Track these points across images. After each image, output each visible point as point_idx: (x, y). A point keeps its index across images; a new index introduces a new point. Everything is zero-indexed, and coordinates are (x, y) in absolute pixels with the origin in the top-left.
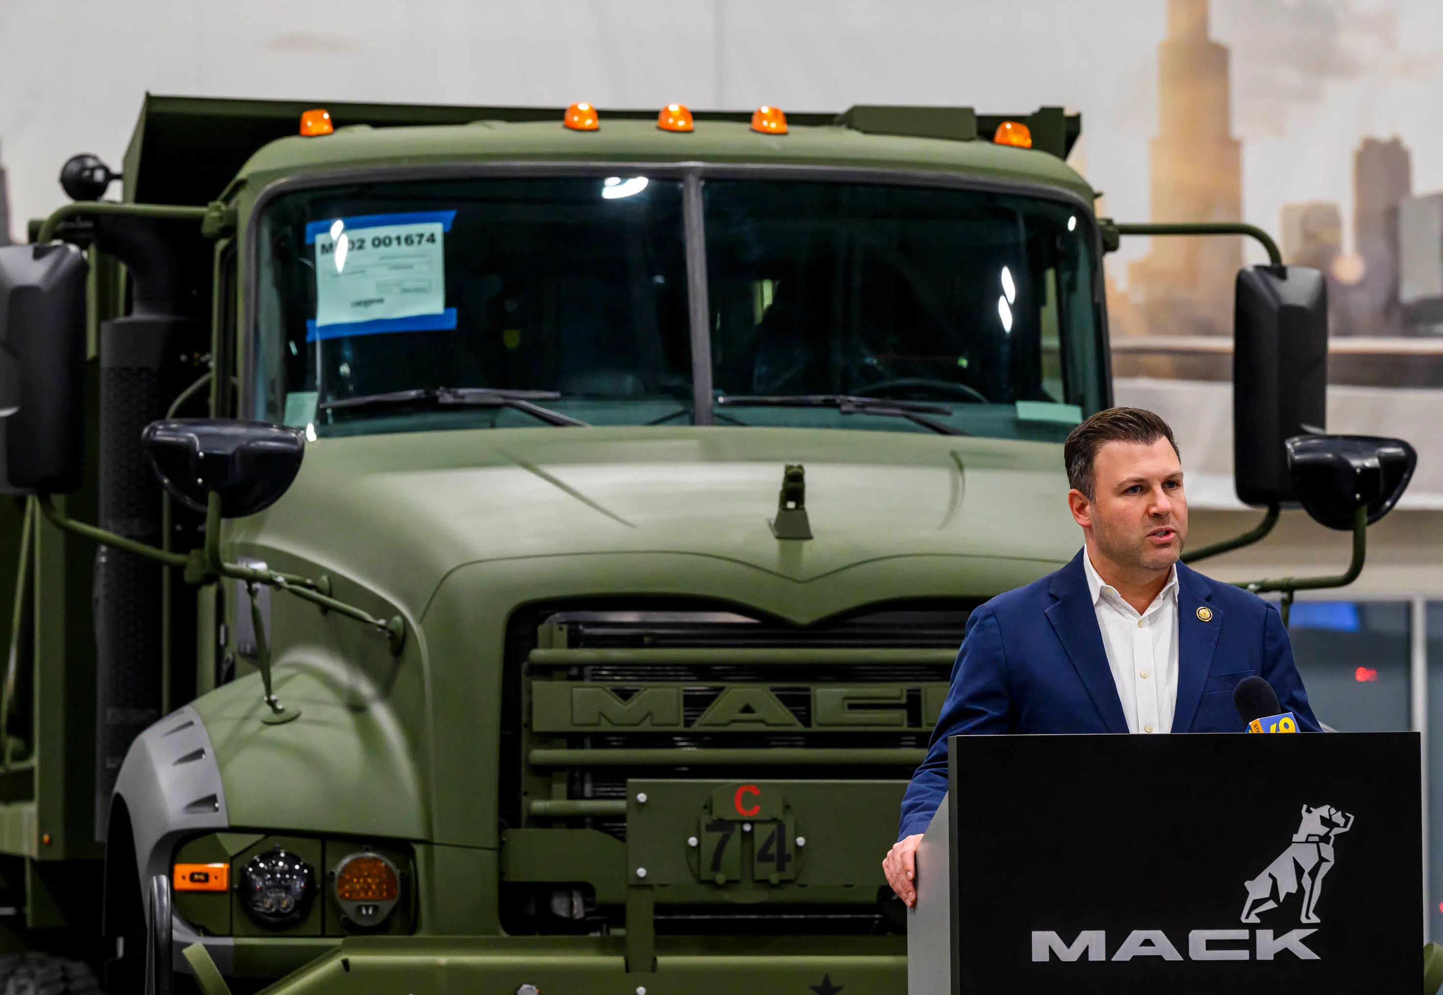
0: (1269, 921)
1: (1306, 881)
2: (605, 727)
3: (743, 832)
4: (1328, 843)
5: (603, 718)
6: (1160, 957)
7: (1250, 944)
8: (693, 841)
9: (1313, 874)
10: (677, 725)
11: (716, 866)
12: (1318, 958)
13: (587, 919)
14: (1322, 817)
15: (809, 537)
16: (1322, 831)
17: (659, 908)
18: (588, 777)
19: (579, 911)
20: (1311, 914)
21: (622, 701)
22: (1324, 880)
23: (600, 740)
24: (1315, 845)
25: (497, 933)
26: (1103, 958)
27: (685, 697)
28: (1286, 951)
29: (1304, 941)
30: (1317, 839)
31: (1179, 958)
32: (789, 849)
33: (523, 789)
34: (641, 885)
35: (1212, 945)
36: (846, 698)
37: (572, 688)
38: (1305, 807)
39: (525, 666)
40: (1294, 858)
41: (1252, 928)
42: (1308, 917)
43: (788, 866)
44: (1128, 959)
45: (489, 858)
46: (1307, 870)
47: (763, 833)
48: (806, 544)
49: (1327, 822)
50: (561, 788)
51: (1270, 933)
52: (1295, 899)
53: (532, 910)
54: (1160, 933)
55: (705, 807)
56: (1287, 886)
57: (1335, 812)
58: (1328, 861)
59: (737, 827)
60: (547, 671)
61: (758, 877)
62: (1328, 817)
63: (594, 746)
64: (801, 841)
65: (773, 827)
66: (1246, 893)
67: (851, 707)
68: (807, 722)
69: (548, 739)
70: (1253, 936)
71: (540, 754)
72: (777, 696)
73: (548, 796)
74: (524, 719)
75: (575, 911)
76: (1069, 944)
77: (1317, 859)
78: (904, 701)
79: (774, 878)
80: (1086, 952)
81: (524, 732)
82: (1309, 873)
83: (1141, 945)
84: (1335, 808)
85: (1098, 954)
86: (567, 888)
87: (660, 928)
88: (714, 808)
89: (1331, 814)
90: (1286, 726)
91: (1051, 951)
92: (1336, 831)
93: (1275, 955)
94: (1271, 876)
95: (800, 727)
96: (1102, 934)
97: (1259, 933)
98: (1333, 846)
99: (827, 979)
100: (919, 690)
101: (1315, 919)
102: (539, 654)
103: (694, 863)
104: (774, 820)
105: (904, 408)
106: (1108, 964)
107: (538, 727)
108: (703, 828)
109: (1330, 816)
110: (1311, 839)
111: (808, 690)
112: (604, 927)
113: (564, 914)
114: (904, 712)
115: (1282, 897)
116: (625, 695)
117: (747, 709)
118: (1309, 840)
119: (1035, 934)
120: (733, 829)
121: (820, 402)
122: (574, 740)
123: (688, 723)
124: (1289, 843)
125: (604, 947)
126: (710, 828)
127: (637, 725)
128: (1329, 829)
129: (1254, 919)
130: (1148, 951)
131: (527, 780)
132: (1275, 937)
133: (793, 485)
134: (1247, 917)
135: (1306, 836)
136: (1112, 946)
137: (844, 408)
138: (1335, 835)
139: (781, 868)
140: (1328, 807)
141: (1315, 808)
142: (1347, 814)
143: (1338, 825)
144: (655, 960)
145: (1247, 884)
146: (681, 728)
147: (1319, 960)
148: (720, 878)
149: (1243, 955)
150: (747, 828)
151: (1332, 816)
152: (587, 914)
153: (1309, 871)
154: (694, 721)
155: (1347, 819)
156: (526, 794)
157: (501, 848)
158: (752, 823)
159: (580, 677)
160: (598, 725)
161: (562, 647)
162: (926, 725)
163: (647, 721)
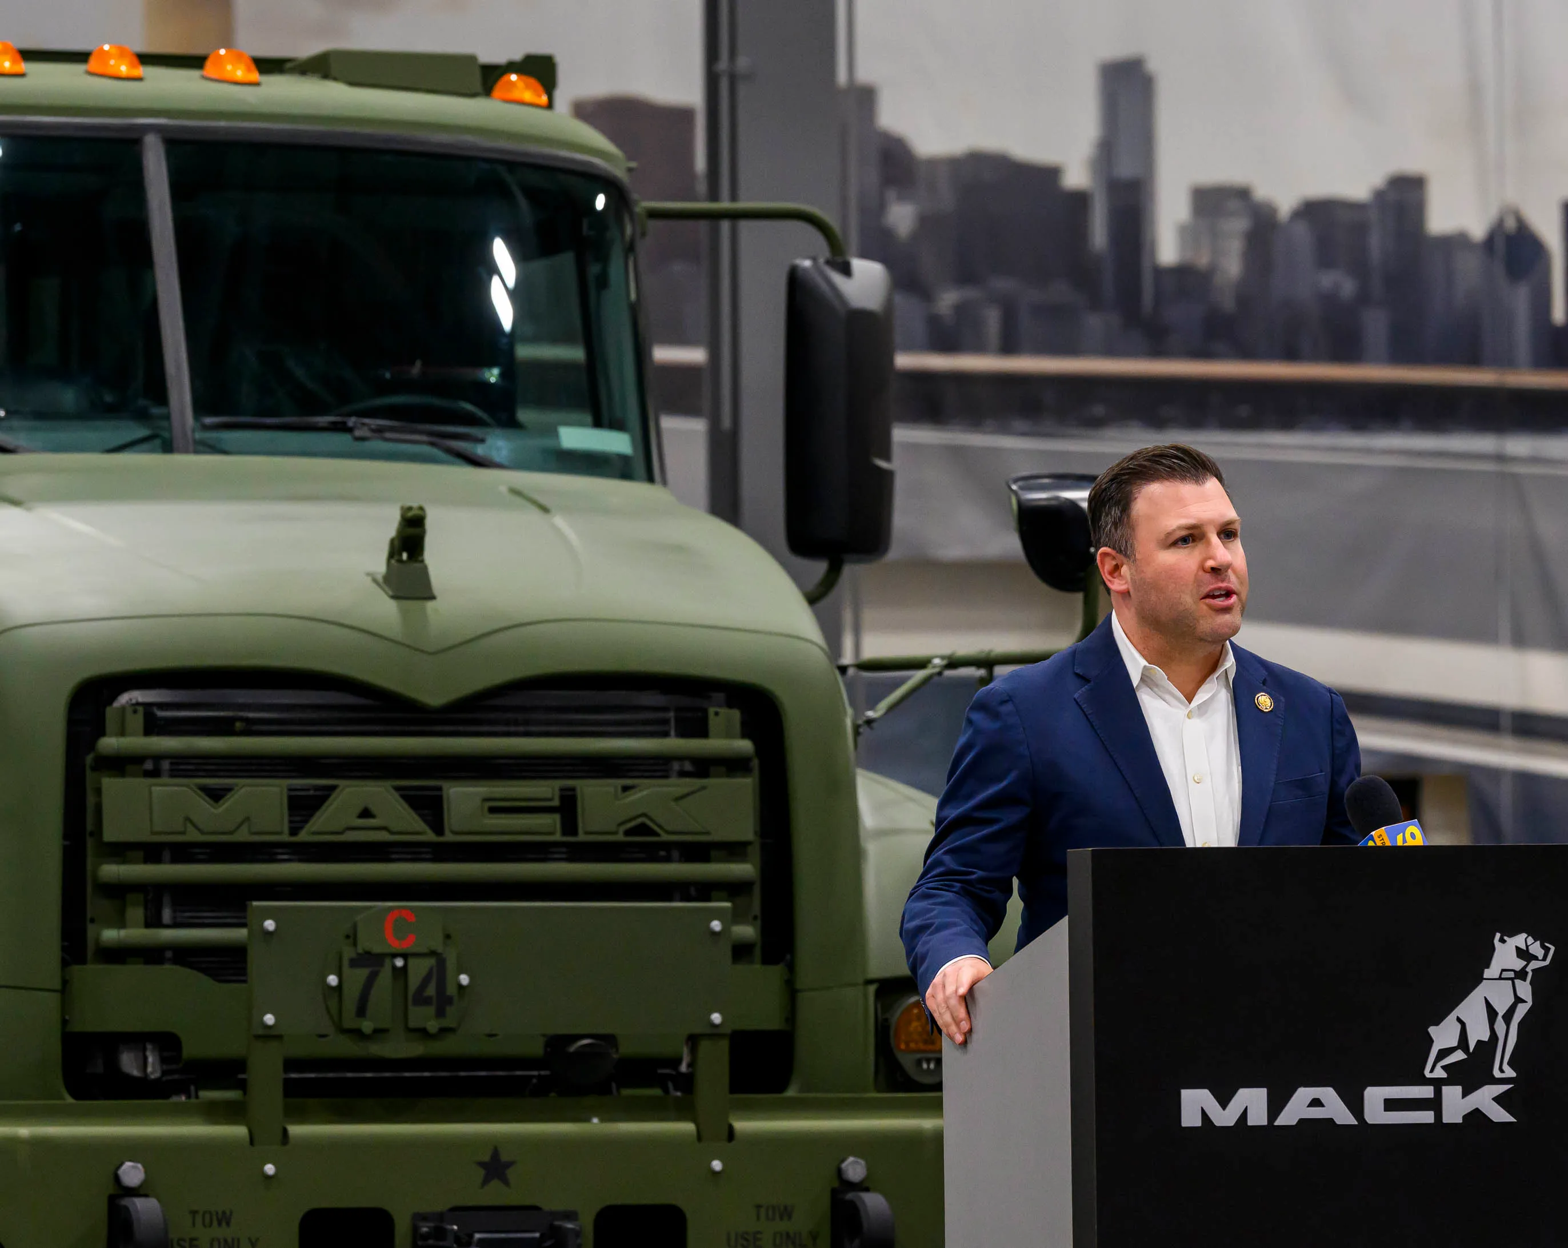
0: (1458, 1075)
1: (1500, 1026)
2: (193, 836)
3: (394, 968)
4: (1525, 980)
5: (189, 825)
6: (1331, 1121)
7: (1435, 1104)
8: (333, 980)
9: (1508, 1017)
10: (280, 833)
11: (361, 1011)
12: (1513, 1120)
13: (164, 1079)
14: (1517, 948)
15: (433, 598)
16: (1518, 964)
17: (291, 1064)
18: (166, 900)
19: (153, 1068)
20: (1506, 1067)
21: (212, 802)
22: (1520, 1024)
23: (183, 852)
24: (1510, 982)
25: (62, 1098)
26: (1264, 1122)
27: (291, 798)
28: (1477, 1111)
29: (1498, 1099)
30: (1512, 975)
31: (1352, 1121)
32: (451, 990)
33: (89, 916)
34: (269, 1035)
35: (1391, 1105)
36: (486, 800)
37: (151, 786)
38: (1498, 935)
39: (89, 759)
40: (1485, 998)
41: (1438, 1084)
42: (1502, 1071)
43: (450, 1010)
44: (1294, 1123)
45: (52, 1001)
46: (1501, 1014)
47: (419, 969)
48: (430, 605)
49: (1523, 954)
50: (136, 913)
51: (1458, 1089)
52: (1487, 1048)
53: (98, 1067)
54: (1330, 1090)
55: (348, 937)
56: (1478, 1033)
57: (1533, 941)
58: (1524, 1001)
59: (387, 961)
60: (118, 764)
61: (412, 1024)
62: (1525, 949)
63: (174, 860)
64: (464, 979)
65: (432, 962)
66: (1431, 1041)
67: (493, 810)
68: (439, 829)
69: (120, 851)
70: (1438, 1093)
71: (112, 871)
72: (403, 797)
73: (121, 923)
74: (90, 826)
75: (149, 1069)
76: (1224, 1105)
77: (1512, 1000)
78: (556, 803)
79: (433, 1026)
80: (1244, 1115)
81: (90, 842)
82: (1503, 1017)
83: (1309, 1106)
84: (1533, 938)
85: (1258, 1117)
86: (137, 1040)
87: (291, 1089)
88: (360, 935)
89: (1529, 944)
90: (1413, 836)
91: (1204, 1113)
92: (1534, 965)
93: (1465, 1117)
94: (1459, 1020)
95: (430, 836)
96: (1264, 1091)
97: (1445, 1089)
98: (1531, 983)
99: (496, 1154)
100: (573, 789)
101: (1510, 1073)
102: (110, 743)
103: (333, 1004)
104: (433, 953)
105: (431, 434)
106: (1270, 1128)
107: (110, 834)
108: (346, 962)
109: (1527, 947)
110: (1505, 975)
111: (440, 789)
112: (192, 1088)
113: (136, 1073)
114: (557, 817)
115: (1472, 1047)
116: (216, 795)
117: (366, 813)
118: (1502, 977)
119: (1185, 1093)
120: (382, 965)
121: (325, 425)
122: (152, 852)
123: (294, 831)
124: (1479, 979)
125: (214, 1113)
126: (354, 963)
127: (231, 833)
128: (1526, 963)
129: (1440, 1073)
130: (1316, 1113)
131: (95, 905)
132: (1465, 1095)
133: (411, 531)
134: (1432, 1071)
135: (1500, 971)
136: (1275, 1106)
137: (358, 433)
138: (1533, 971)
139: (440, 1013)
140: (1524, 935)
141: (1510, 936)
142: (1547, 944)
143: (1536, 958)
144: (285, 1131)
145: (1432, 1030)
146: (286, 838)
147: (1515, 1122)
148: (367, 1026)
149: (1426, 1117)
150: (399, 963)
151: (1530, 947)
152: (164, 1073)
153: (1502, 1014)
154: (302, 828)
155: (1547, 950)
156: (92, 921)
157: (65, 987)
158: (405, 956)
159: (155, 773)
160: (183, 833)
161: (137, 735)
162: (587, 833)
163: (244, 828)
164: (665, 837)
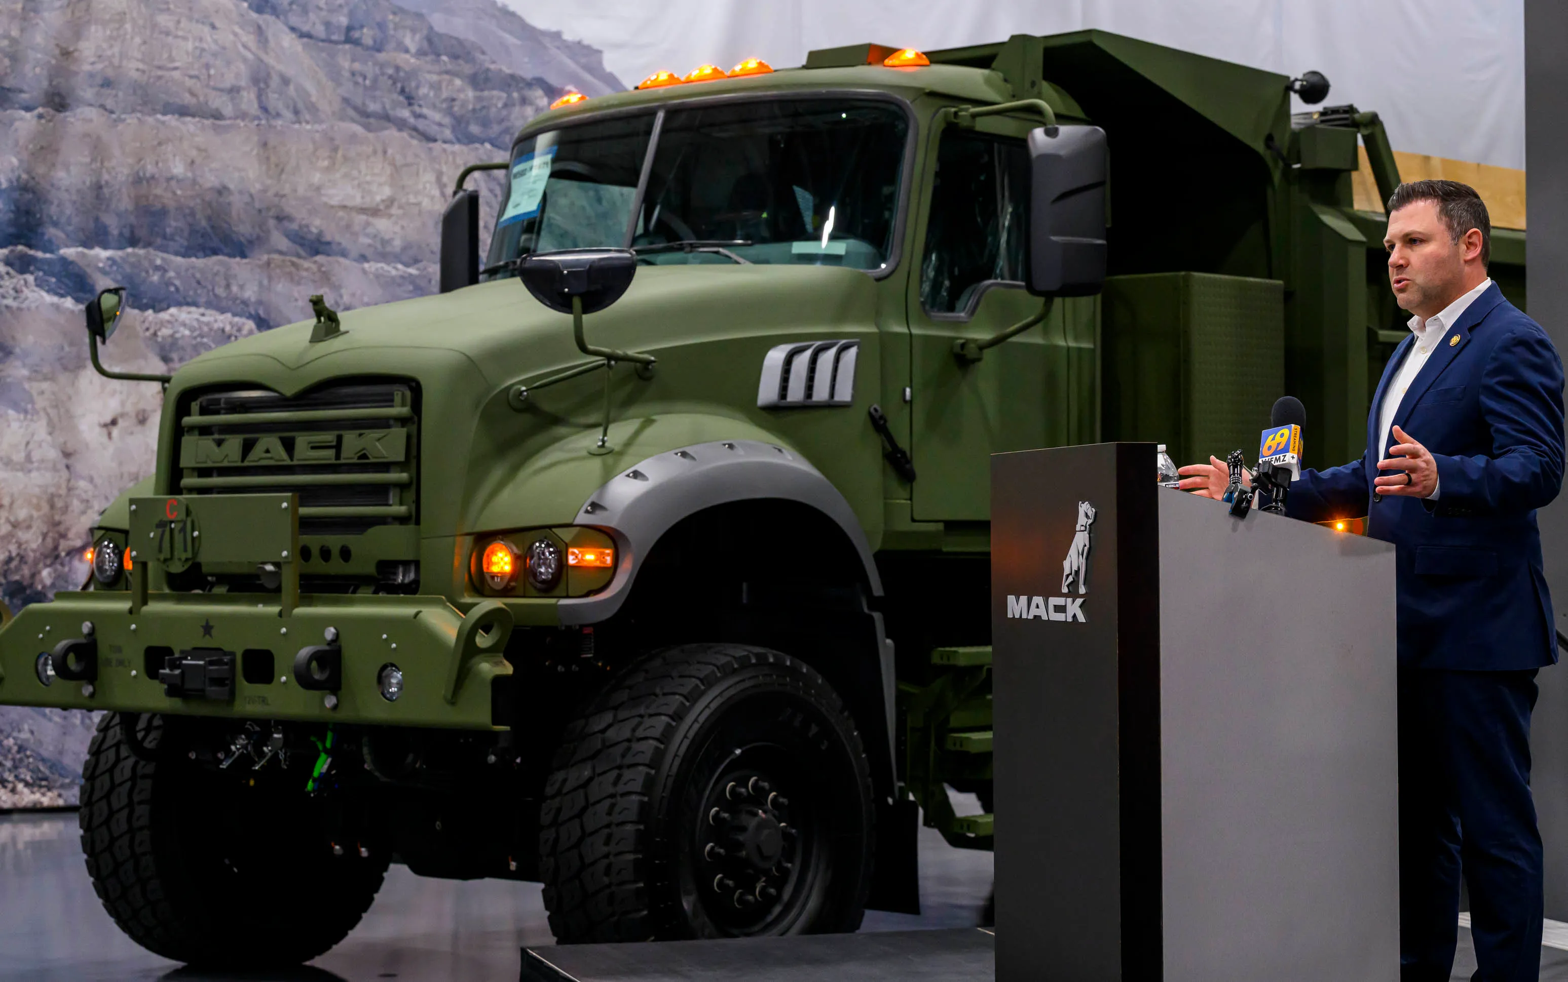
2: (209, 464)
5: (207, 459)
8: (152, 535)
10: (238, 462)
21: (218, 448)
27: (244, 445)
34: (136, 561)
36: (310, 443)
37: (198, 440)
39: (180, 429)
60: (191, 429)
67: (313, 448)
68: (292, 458)
69: (190, 472)
71: (185, 481)
72: (281, 442)
74: (178, 460)
78: (334, 443)
81: (178, 469)
88: (159, 512)
95: (289, 462)
99: (207, 623)
100: (341, 437)
102: (188, 419)
107: (182, 464)
111: (294, 438)
114: (334, 451)
116: (219, 444)
117: (267, 451)
123: (243, 461)
126: (157, 526)
127: (223, 462)
133: (316, 307)
144: (140, 609)
146: (239, 464)
154: (245, 459)
160: (206, 462)
161: (195, 415)
162: (344, 459)
163: (226, 460)
164: (372, 460)
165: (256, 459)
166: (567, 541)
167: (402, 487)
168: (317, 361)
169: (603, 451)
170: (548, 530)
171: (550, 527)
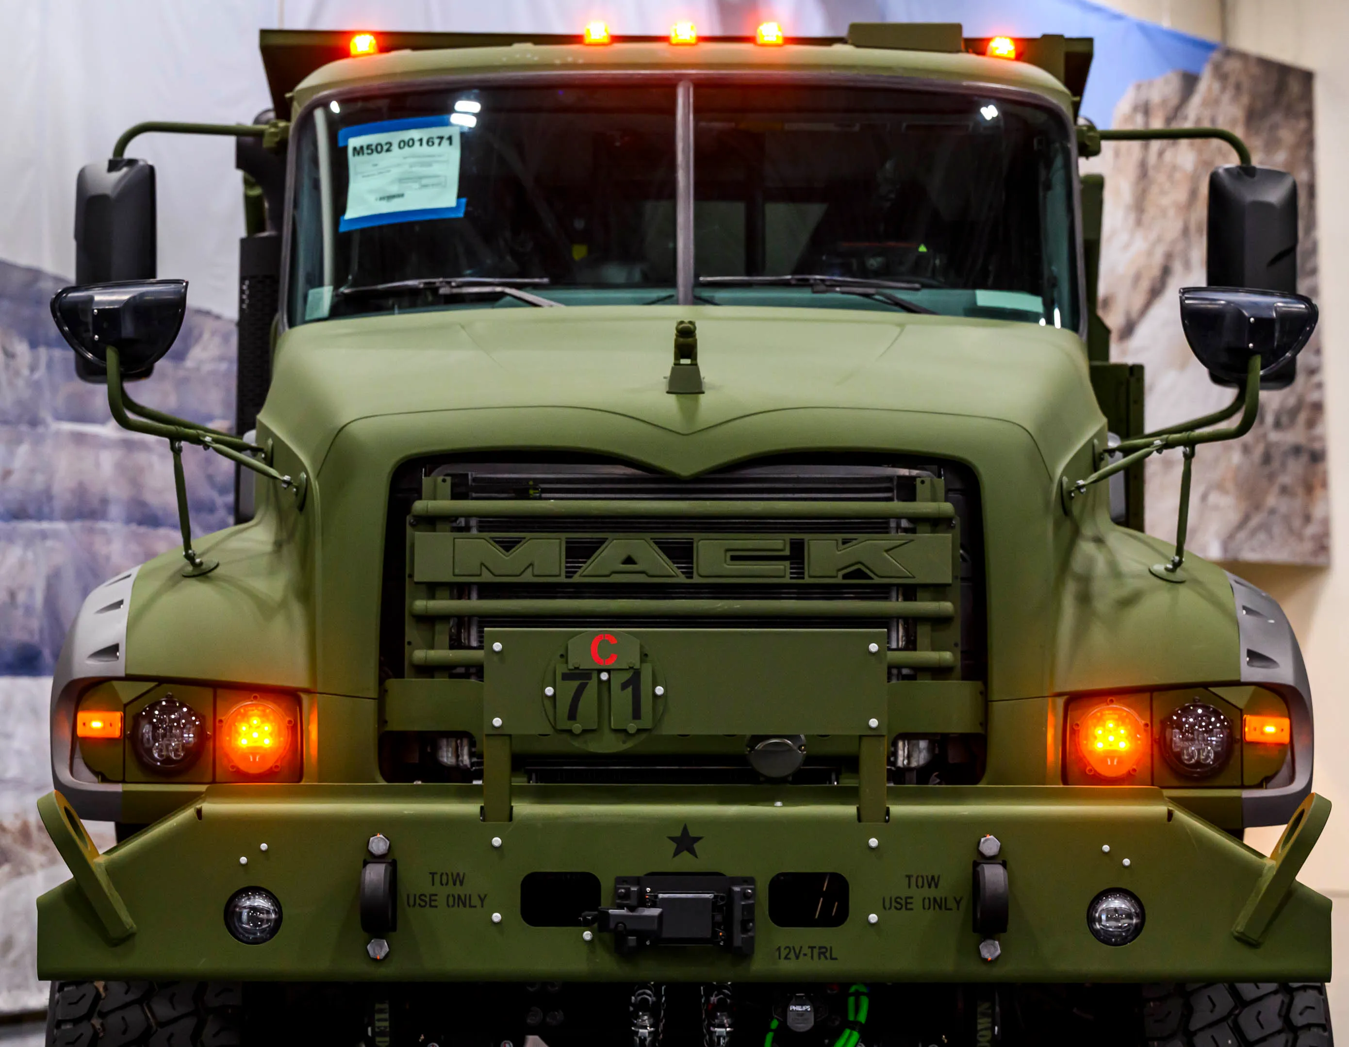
165: (607, 573)
166: (1241, 704)
167: (939, 621)
168: (738, 421)
169: (1171, 577)
170: (1201, 689)
171: (1206, 685)
